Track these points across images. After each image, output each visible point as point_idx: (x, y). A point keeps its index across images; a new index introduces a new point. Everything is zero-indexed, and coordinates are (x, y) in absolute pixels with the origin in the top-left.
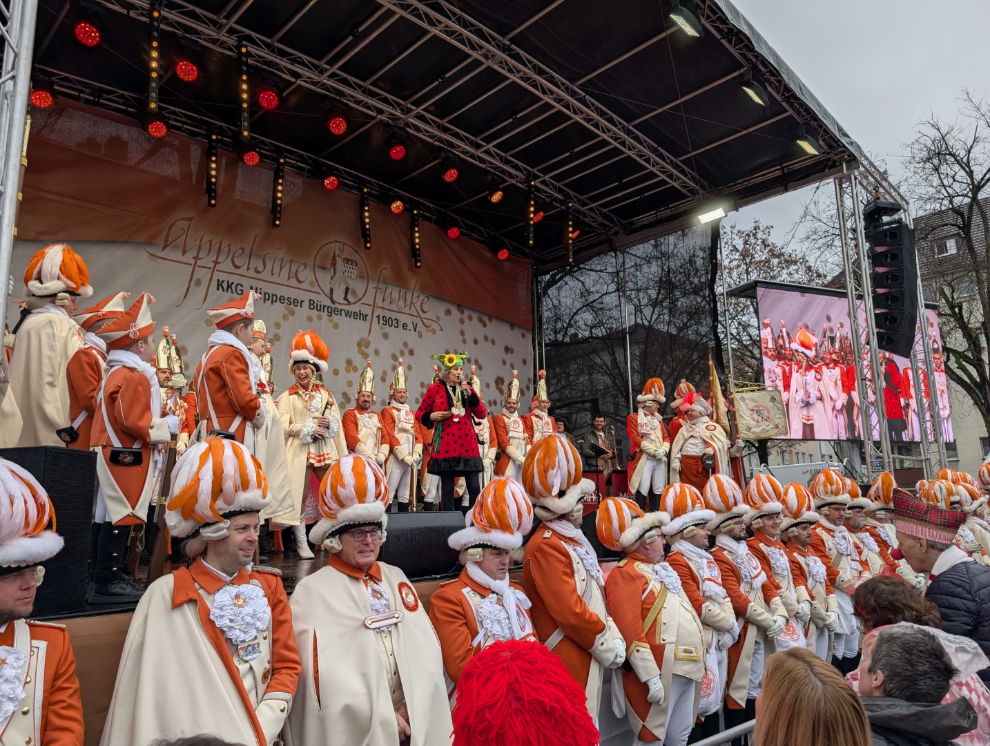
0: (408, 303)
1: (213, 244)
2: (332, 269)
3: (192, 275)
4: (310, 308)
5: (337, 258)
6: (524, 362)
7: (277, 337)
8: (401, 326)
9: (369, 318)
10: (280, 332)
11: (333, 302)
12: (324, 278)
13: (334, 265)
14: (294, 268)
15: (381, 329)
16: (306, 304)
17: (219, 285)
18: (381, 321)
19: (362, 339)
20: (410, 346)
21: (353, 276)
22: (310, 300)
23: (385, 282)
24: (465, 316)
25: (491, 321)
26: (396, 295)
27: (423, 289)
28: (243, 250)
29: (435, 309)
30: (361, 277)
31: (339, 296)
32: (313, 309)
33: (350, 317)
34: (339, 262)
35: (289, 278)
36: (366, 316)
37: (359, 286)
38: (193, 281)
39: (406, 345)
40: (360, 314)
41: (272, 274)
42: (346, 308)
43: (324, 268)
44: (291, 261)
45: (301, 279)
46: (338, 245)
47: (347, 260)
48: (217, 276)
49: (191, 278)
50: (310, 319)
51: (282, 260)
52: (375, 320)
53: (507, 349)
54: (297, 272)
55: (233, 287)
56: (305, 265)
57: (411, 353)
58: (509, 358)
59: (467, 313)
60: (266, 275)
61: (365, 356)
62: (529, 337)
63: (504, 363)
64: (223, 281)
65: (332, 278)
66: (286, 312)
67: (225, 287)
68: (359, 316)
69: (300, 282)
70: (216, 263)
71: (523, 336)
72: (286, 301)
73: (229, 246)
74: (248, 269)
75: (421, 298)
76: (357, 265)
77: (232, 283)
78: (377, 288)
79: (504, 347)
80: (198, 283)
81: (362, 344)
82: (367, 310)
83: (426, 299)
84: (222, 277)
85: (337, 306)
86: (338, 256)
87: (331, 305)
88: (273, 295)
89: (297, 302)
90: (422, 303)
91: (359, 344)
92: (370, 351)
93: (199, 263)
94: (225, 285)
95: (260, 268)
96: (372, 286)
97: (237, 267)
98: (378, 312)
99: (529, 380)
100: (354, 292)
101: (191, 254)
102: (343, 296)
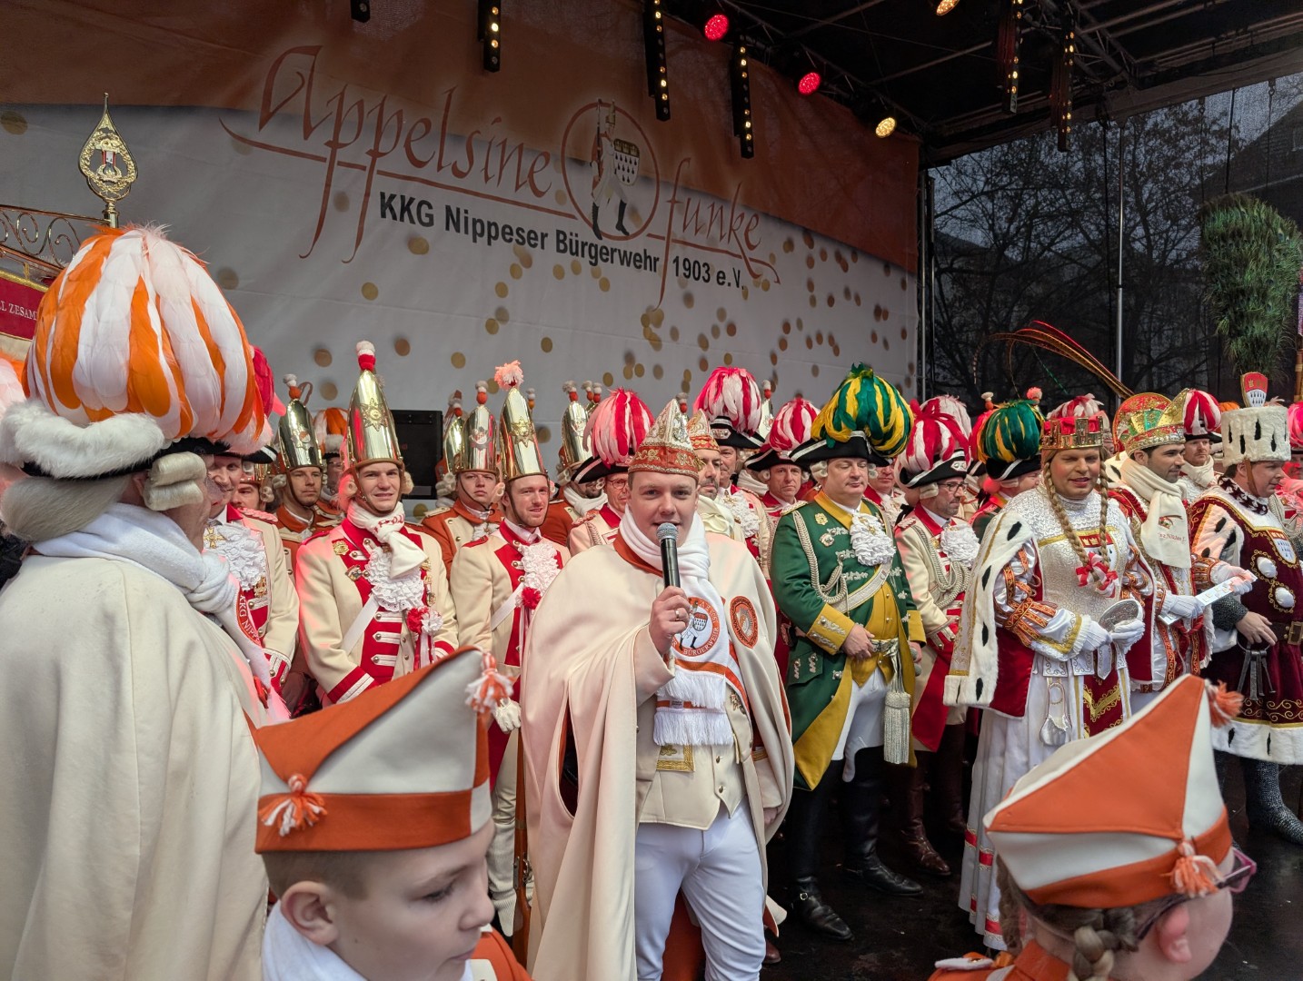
0: (726, 230)
1: (366, 110)
2: (595, 164)
3: (328, 185)
4: (558, 250)
5: (604, 140)
6: (904, 334)
7: (502, 315)
8: (713, 278)
9: (660, 264)
10: (506, 303)
11: (599, 234)
12: (581, 181)
13: (598, 155)
14: (526, 165)
15: (682, 285)
16: (551, 241)
17: (386, 205)
18: (681, 270)
19: (650, 309)
20: (729, 317)
21: (633, 178)
22: (559, 232)
23: (687, 189)
24: (815, 252)
25: (855, 259)
26: (705, 214)
27: (750, 200)
28: (428, 124)
29: (769, 238)
30: (645, 179)
31: (608, 222)
32: (564, 251)
33: (628, 265)
34: (607, 146)
35: (518, 187)
36: (656, 260)
37: (641, 198)
38: (332, 201)
39: (721, 314)
40: (646, 257)
41: (487, 178)
42: (622, 246)
43: (580, 162)
44: (521, 148)
45: (541, 188)
46: (605, 112)
47: (621, 145)
48: (381, 185)
49: (327, 193)
50: (559, 273)
51: (504, 143)
52: (671, 267)
53: (880, 313)
54: (532, 172)
55: (413, 208)
56: (547, 156)
57: (732, 330)
58: (881, 328)
59: (819, 244)
60: (474, 181)
61: (656, 343)
62: (912, 286)
63: (874, 338)
64: (392, 197)
65: (595, 184)
66: (518, 262)
67: (397, 209)
68: (643, 261)
69: (538, 194)
70: (375, 154)
71: (904, 285)
72: (515, 236)
73: (399, 114)
74: (440, 167)
75: (746, 220)
76: (638, 156)
77: (412, 200)
78: (673, 202)
79: (873, 308)
80: (342, 202)
81: (651, 319)
82: (656, 249)
83: (754, 220)
84: (392, 186)
85: (605, 242)
86: (606, 135)
87: (594, 240)
88: (490, 224)
89: (533, 239)
90: (747, 231)
91: (645, 320)
92: (663, 332)
93: (342, 155)
94: (397, 205)
95: (463, 166)
96: (666, 195)
97: (419, 164)
98: (677, 251)
99: (911, 367)
100: (634, 212)
101: (323, 135)
102: (616, 221)
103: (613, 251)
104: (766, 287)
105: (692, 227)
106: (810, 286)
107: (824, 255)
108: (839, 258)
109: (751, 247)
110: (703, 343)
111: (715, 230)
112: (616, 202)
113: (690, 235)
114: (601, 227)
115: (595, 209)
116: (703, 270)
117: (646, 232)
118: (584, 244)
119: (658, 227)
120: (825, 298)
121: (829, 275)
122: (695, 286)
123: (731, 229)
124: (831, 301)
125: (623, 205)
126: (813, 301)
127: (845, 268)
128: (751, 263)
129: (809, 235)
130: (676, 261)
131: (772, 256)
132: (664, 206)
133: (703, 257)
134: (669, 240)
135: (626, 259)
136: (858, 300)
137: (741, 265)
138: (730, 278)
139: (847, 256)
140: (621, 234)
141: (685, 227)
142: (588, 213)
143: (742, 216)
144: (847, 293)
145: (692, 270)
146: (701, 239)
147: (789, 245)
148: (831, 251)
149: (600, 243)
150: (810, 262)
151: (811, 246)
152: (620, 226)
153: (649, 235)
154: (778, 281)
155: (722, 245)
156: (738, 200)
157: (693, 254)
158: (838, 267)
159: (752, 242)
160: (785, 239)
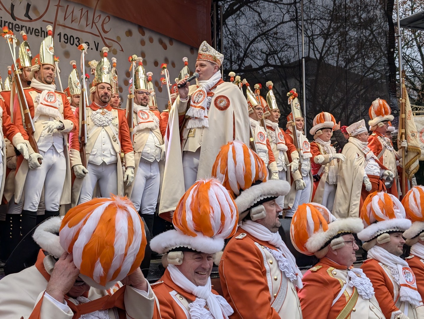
11: (14, 18)
37: (40, 3)
102: (25, 12)
103: (22, 27)
105: (69, 19)
107: (151, 40)
108: (161, 42)
109: (105, 32)
111: (83, 22)
112: (25, 4)
113: (68, 23)
114: (15, 15)
115: (13, 6)
116: (76, 41)
117: (43, 19)
118: (5, 22)
120: (153, 61)
123: (93, 22)
125: (28, 6)
127: (165, 48)
128: (105, 40)
129: (142, 31)
130: (60, 34)
131: (118, 38)
133: (76, 34)
137: (99, 40)
139: (166, 41)
140: (27, 19)
141: (65, 19)
142: (9, 7)
143: (100, 16)
146: (75, 25)
147: (129, 33)
148: (156, 38)
149: (15, 23)
150: (143, 43)
151: (143, 34)
152: (27, 15)
153: (44, 21)
154: (122, 50)
155: (88, 29)
156: (97, 8)
157: (69, 33)
158: (160, 46)
159: (106, 29)
160: (126, 30)
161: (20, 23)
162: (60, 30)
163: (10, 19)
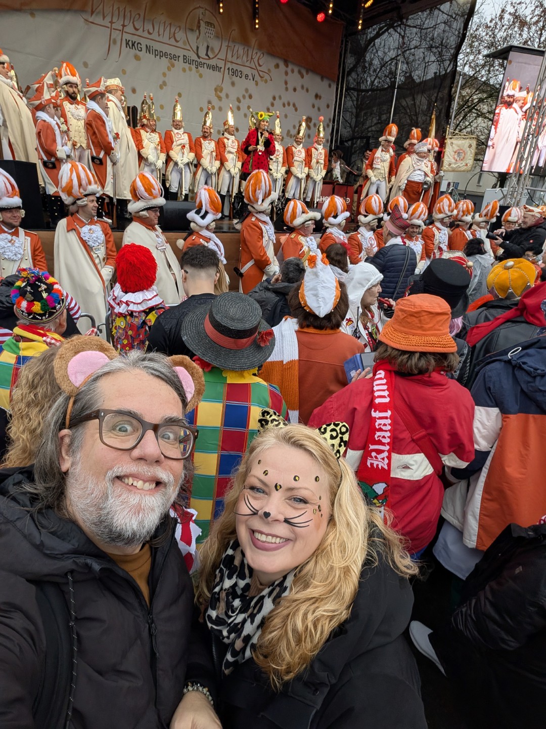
0: (250, 58)
1: (120, 10)
2: (197, 31)
3: (110, 36)
4: (184, 62)
5: (201, 21)
6: (328, 106)
7: (164, 84)
8: (244, 77)
9: (222, 70)
10: (166, 79)
11: (199, 57)
12: (192, 37)
13: (199, 27)
14: (172, 30)
15: (231, 78)
16: (181, 59)
17: (127, 44)
18: (230, 73)
19: (218, 86)
20: (250, 92)
21: (212, 36)
22: (184, 56)
23: (234, 41)
24: (289, 70)
25: (307, 73)
26: (241, 52)
27: (260, 47)
28: (139, 15)
29: (268, 63)
30: (217, 37)
32: (186, 63)
33: (210, 69)
34: (202, 24)
35: (170, 38)
36: (221, 68)
37: (215, 44)
38: (112, 42)
39: (247, 90)
40: (217, 67)
41: (159, 35)
43: (192, 30)
44: (170, 24)
45: (178, 39)
46: (201, 10)
47: (208, 24)
48: (126, 36)
49: (110, 38)
50: (184, 70)
51: (165, 22)
52: (227, 71)
53: (317, 96)
54: (174, 33)
55: (136, 45)
56: (180, 27)
57: (250, 97)
58: (317, 103)
59: (290, 66)
60: (155, 36)
61: (220, 98)
62: (334, 87)
63: (314, 106)
64: (129, 41)
65: (198, 38)
66: (169, 65)
67: (131, 45)
68: (215, 68)
69: (177, 41)
70: (124, 26)
71: (330, 86)
72: (169, 56)
73: (130, 11)
74: (144, 31)
75: (258, 55)
76: (214, 28)
77: (135, 42)
78: (228, 46)
79: (314, 94)
80: (115, 42)
81: (218, 89)
82: (221, 64)
83: (262, 55)
84: (129, 37)
85: (201, 60)
86: (202, 20)
87: (197, 59)
88: (160, 52)
89: (175, 57)
90: (259, 59)
91: (216, 90)
92: (223, 95)
93: (114, 26)
94: (130, 43)
95: (151, 31)
96: (225, 44)
97: (137, 30)
99: (330, 120)
101: (108, 19)
102: (205, 52)
103: (204, 63)
104: (266, 81)
105: (235, 57)
106: (286, 83)
107: (293, 71)
108: (300, 72)
109: (260, 66)
110: (239, 101)
111: (245, 58)
112: (205, 45)
113: (234, 60)
114: (200, 55)
115: (198, 48)
116: (239, 73)
117: (217, 57)
118: (193, 60)
119: (222, 55)
120: (292, 88)
121: (294, 79)
122: (236, 79)
123: (252, 58)
124: (295, 90)
125: (208, 47)
126: (287, 89)
127: (302, 77)
128: (260, 72)
129: (286, 63)
130: (229, 69)
131: (269, 70)
132: (224, 48)
133: (240, 68)
134: (226, 61)
135: (209, 67)
136: (307, 90)
137: (255, 72)
138: (250, 77)
139: (304, 72)
140: (207, 57)
141: (232, 56)
142: (195, 49)
143: (257, 53)
144: (302, 87)
145: (234, 73)
146: (239, 61)
147: (277, 66)
148: (296, 69)
149: (199, 61)
150: (286, 73)
151: (287, 66)
152: (207, 55)
153: (218, 59)
154: (271, 80)
155: (248, 64)
156: (255, 47)
157: (235, 67)
158: (299, 76)
159: (261, 64)
160: (275, 63)
161: (203, 61)
162: (229, 65)
163: (196, 58)
